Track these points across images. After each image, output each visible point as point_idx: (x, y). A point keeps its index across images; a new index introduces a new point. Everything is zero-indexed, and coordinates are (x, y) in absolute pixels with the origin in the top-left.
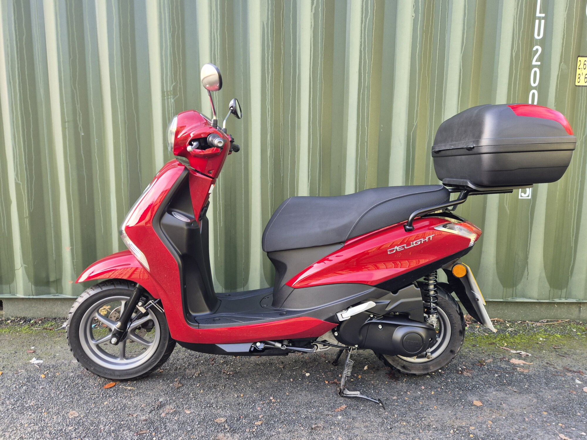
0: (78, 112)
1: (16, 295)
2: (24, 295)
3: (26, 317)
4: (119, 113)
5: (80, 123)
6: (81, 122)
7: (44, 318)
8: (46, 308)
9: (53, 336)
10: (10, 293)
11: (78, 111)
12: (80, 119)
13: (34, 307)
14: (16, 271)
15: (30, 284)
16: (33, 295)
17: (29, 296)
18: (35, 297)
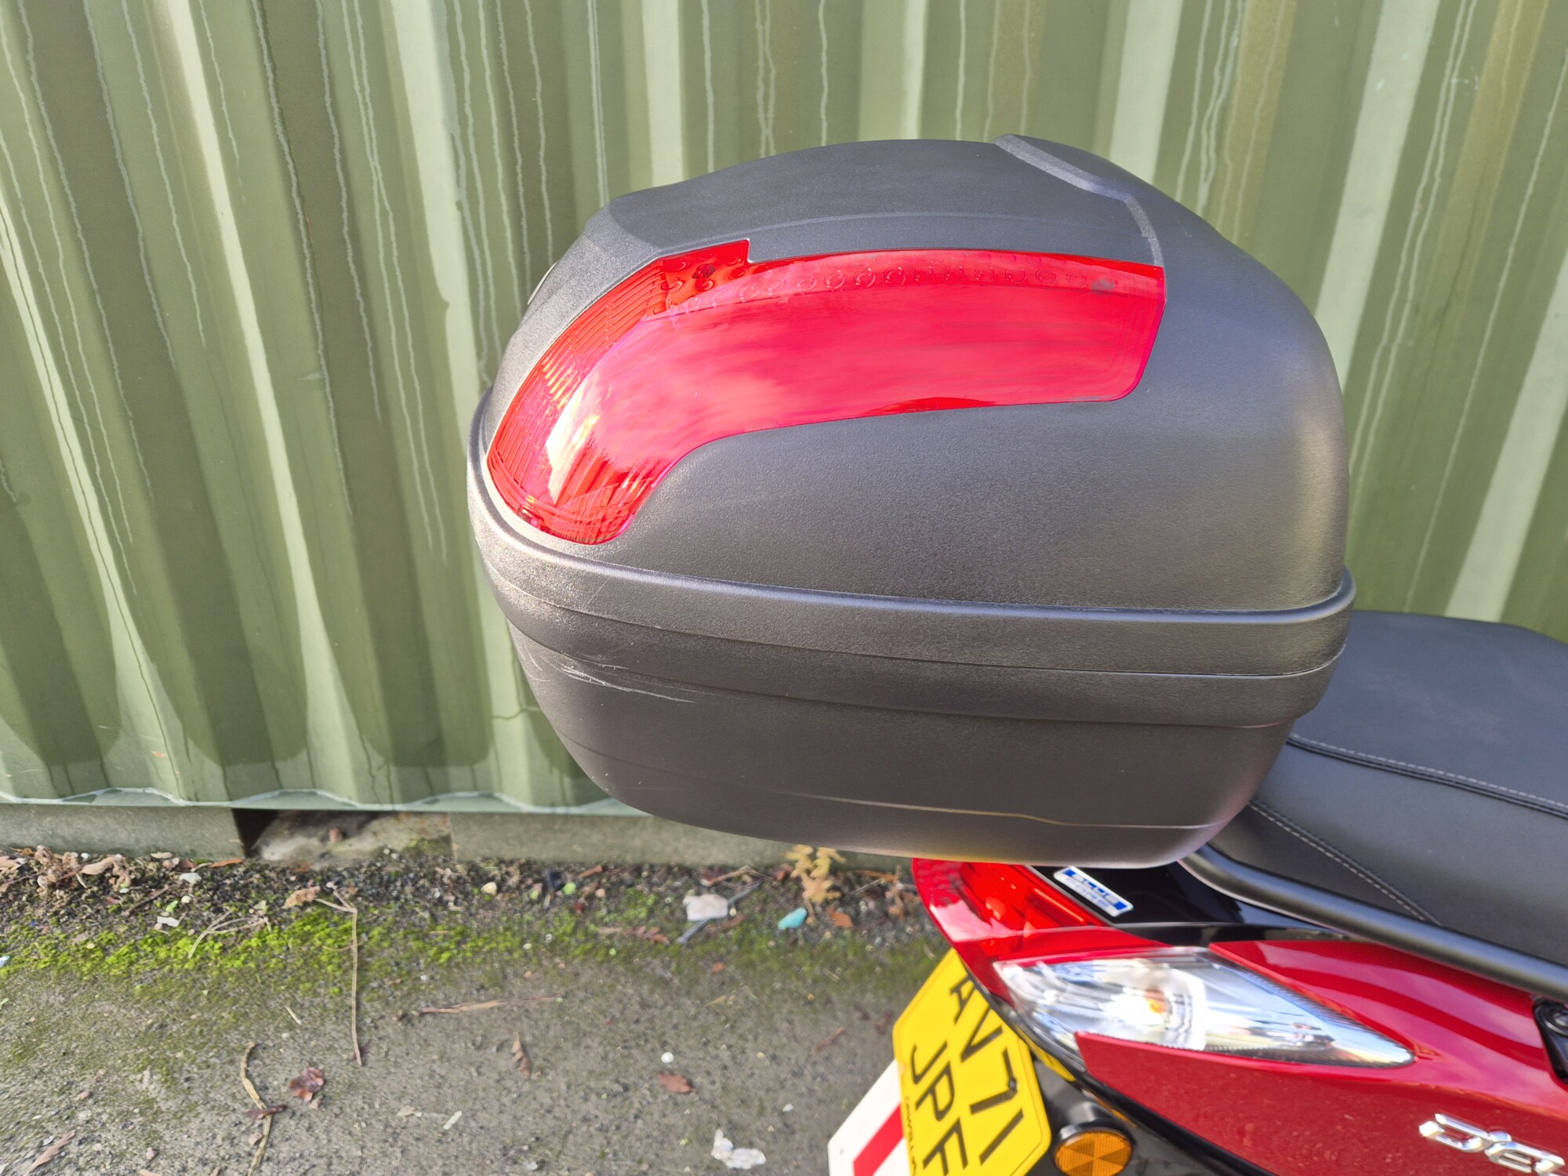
0: (761, 63)
1: (499, 800)
2: (536, 803)
3: (535, 862)
4: (962, 61)
5: (766, 119)
6: (771, 115)
7: (605, 868)
8: (605, 834)
9: (697, 982)
10: (475, 788)
11: (761, 54)
12: (766, 97)
13: (561, 831)
14: (497, 724)
15: (556, 773)
16: (567, 805)
17: (553, 805)
18: (574, 810)
